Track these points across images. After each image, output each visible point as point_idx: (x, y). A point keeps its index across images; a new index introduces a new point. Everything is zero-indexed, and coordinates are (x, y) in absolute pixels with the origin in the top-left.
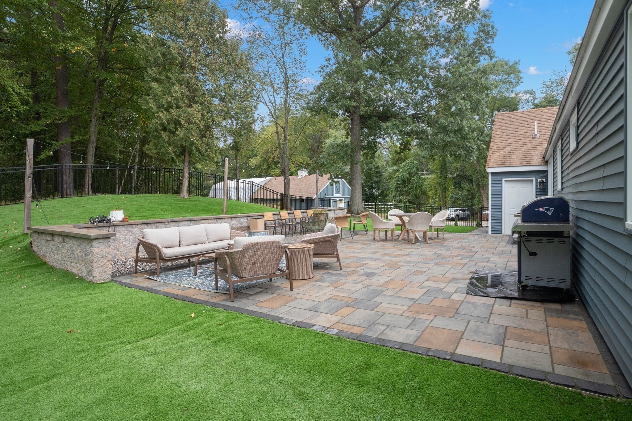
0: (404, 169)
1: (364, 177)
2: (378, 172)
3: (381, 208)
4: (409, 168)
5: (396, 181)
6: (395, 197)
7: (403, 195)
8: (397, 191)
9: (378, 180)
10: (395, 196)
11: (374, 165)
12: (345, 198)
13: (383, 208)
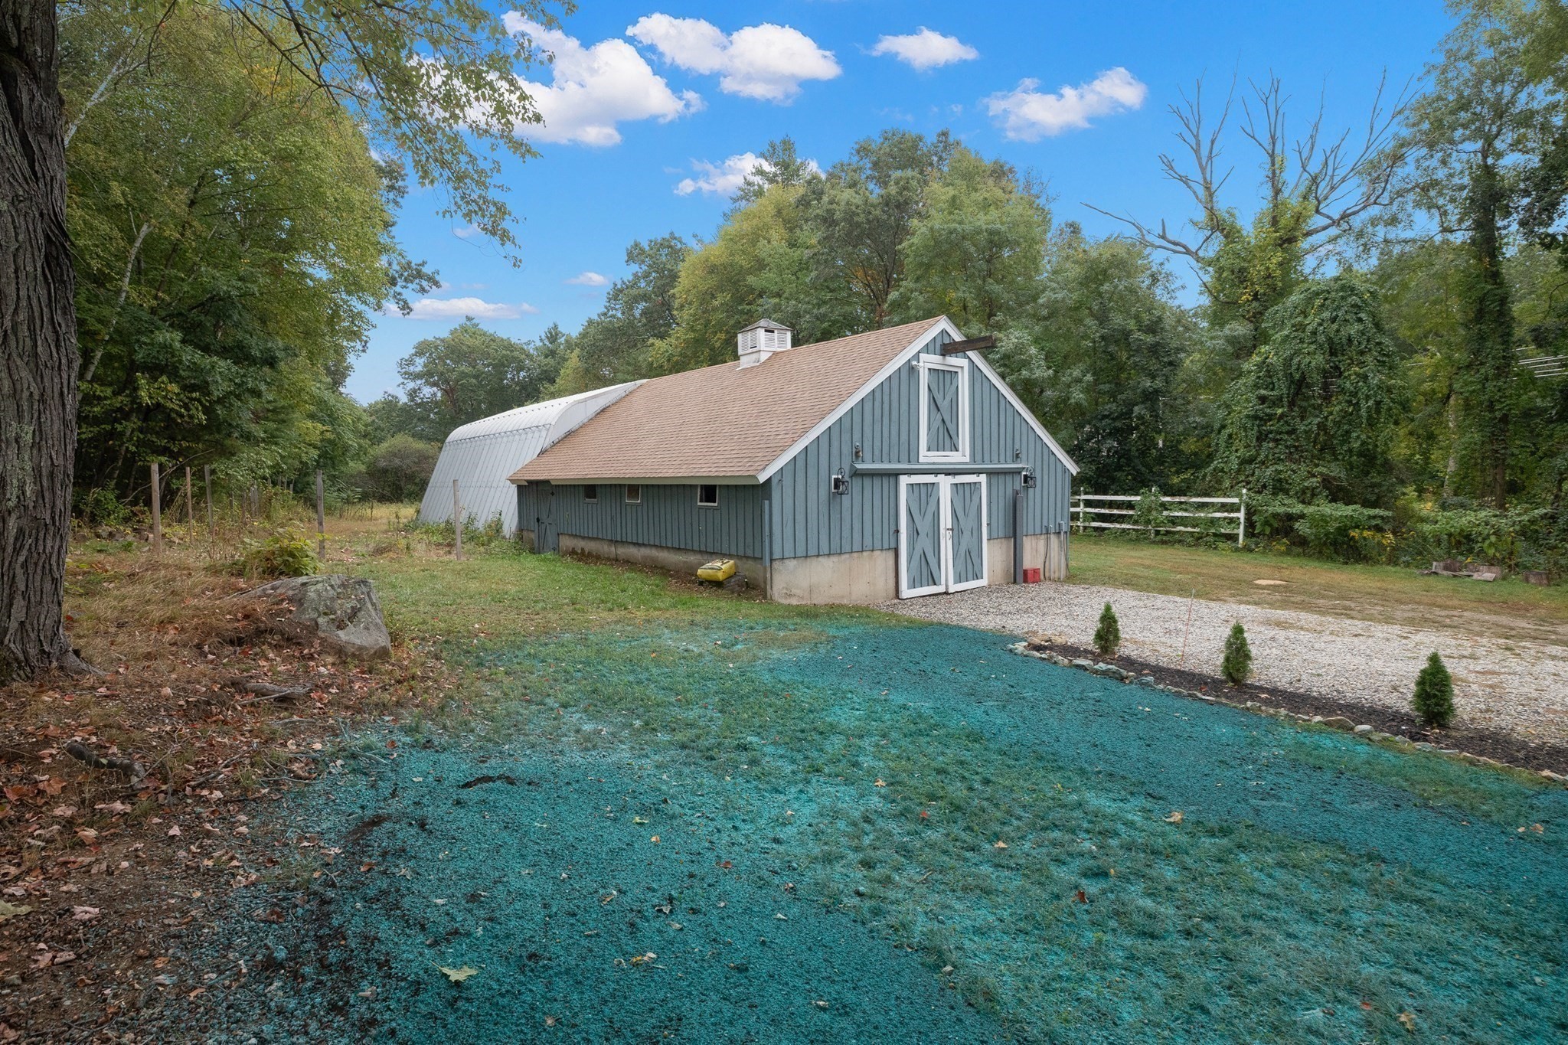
0: (1301, 327)
1: (1089, 378)
2: (1154, 350)
3: (1173, 521)
4: (1333, 320)
5: (1256, 386)
6: (1249, 469)
7: (1295, 453)
8: (1261, 438)
9: (1159, 383)
10: (1251, 461)
11: (1137, 317)
12: (990, 473)
13: (1183, 521)
